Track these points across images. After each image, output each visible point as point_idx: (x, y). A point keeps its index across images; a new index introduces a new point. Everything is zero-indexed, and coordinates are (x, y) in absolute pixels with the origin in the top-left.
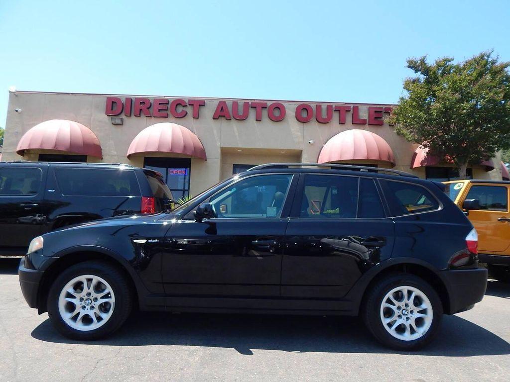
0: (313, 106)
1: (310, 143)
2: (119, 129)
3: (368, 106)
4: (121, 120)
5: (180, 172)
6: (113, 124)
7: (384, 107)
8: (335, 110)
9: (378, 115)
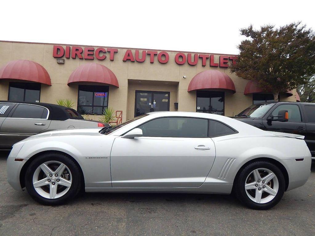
0: (186, 54)
1: (184, 77)
2: (62, 67)
3: (220, 56)
4: (63, 61)
5: (101, 94)
6: (58, 63)
7: (229, 56)
8: (200, 58)
9: (225, 61)
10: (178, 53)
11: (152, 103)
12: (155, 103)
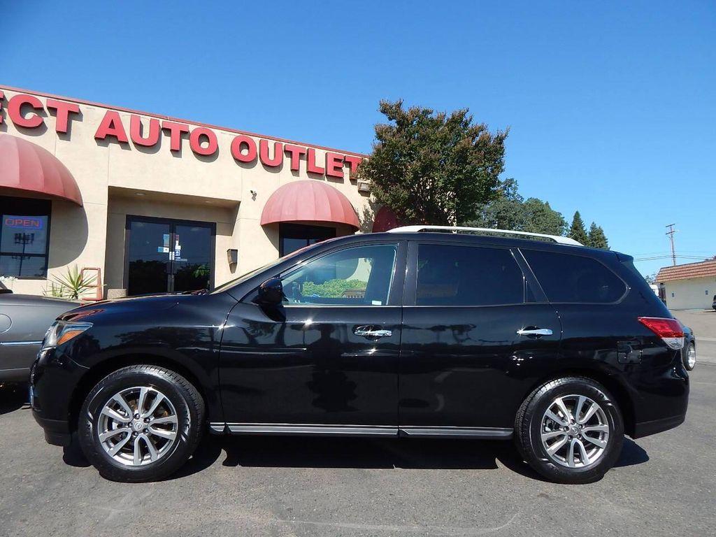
0: (257, 140)
1: (252, 191)
3: (326, 152)
5: (25, 222)
7: (345, 155)
8: (286, 151)
9: (338, 164)
10: (239, 135)
11: (172, 249)
12: (178, 247)
